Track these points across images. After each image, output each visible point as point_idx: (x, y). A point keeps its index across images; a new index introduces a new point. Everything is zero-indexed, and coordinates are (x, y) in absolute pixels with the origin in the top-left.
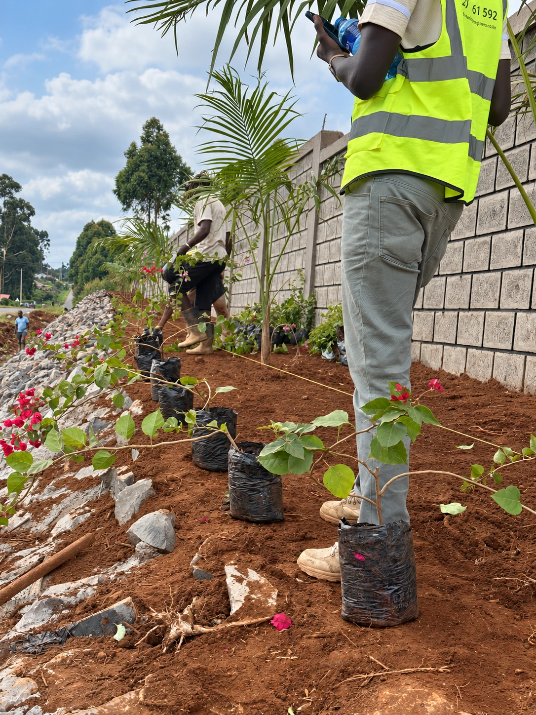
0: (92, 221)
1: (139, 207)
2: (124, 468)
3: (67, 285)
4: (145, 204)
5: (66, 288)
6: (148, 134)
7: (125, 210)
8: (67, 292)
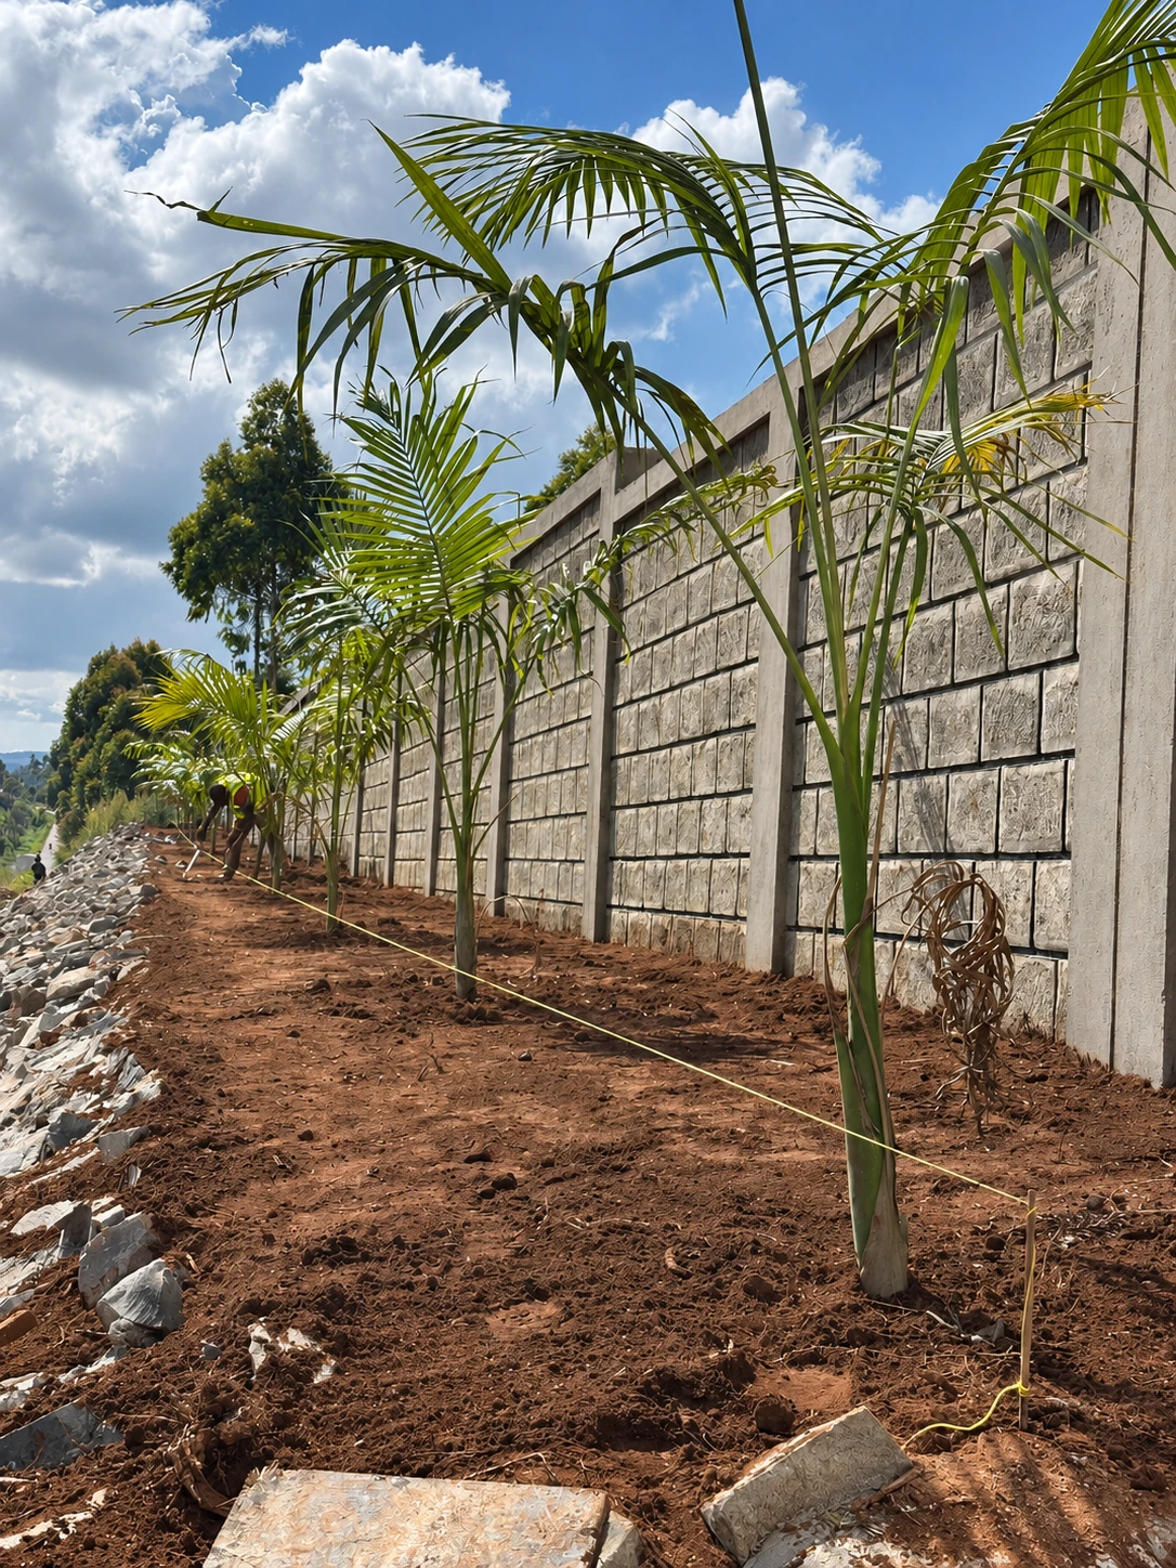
0: (113, 648)
1: (234, 608)
2: (106, 1201)
3: (42, 812)
4: (249, 601)
5: (39, 823)
6: (261, 420)
7: (196, 615)
8: (42, 831)
